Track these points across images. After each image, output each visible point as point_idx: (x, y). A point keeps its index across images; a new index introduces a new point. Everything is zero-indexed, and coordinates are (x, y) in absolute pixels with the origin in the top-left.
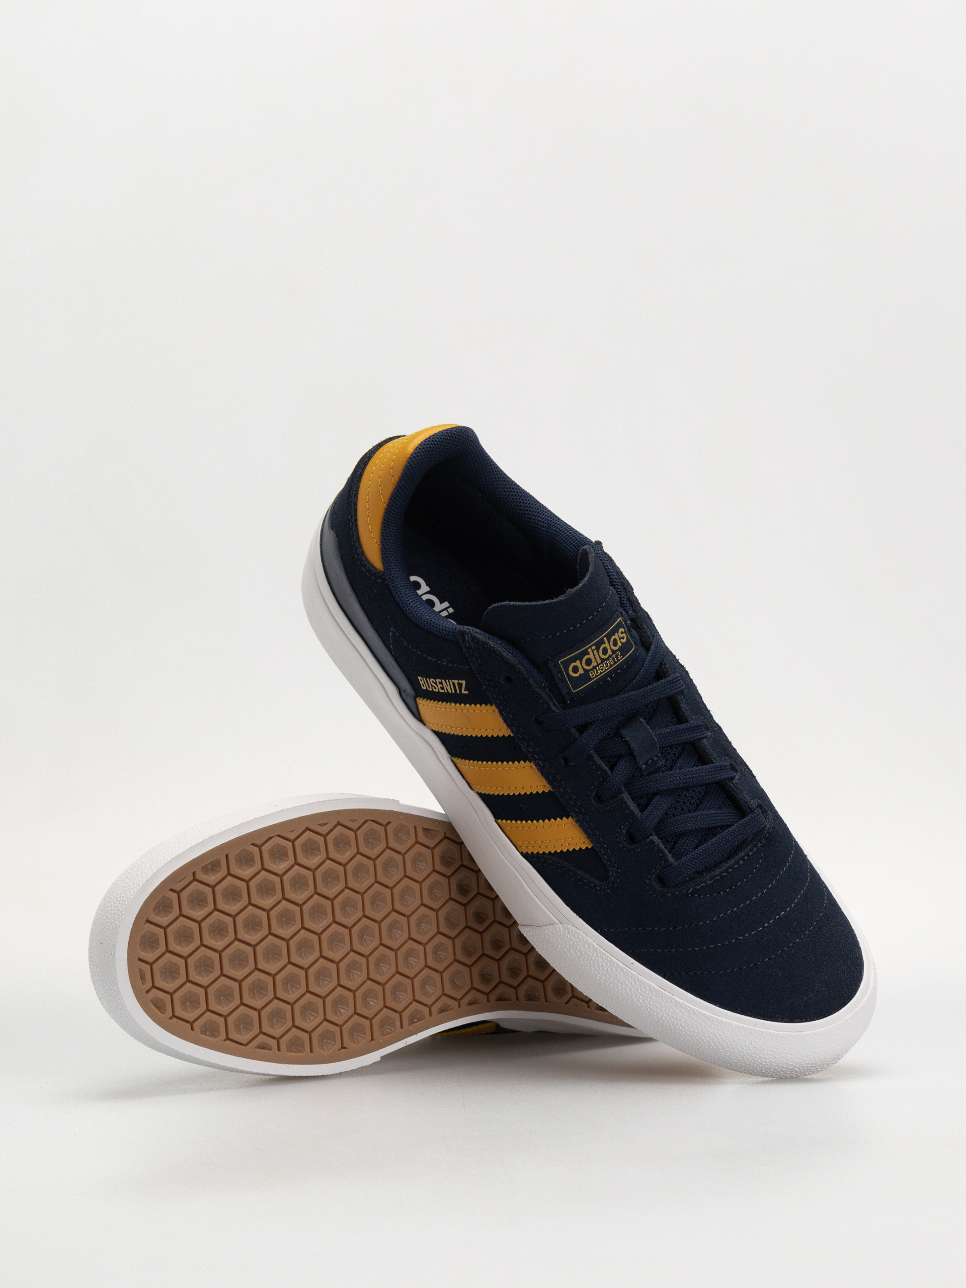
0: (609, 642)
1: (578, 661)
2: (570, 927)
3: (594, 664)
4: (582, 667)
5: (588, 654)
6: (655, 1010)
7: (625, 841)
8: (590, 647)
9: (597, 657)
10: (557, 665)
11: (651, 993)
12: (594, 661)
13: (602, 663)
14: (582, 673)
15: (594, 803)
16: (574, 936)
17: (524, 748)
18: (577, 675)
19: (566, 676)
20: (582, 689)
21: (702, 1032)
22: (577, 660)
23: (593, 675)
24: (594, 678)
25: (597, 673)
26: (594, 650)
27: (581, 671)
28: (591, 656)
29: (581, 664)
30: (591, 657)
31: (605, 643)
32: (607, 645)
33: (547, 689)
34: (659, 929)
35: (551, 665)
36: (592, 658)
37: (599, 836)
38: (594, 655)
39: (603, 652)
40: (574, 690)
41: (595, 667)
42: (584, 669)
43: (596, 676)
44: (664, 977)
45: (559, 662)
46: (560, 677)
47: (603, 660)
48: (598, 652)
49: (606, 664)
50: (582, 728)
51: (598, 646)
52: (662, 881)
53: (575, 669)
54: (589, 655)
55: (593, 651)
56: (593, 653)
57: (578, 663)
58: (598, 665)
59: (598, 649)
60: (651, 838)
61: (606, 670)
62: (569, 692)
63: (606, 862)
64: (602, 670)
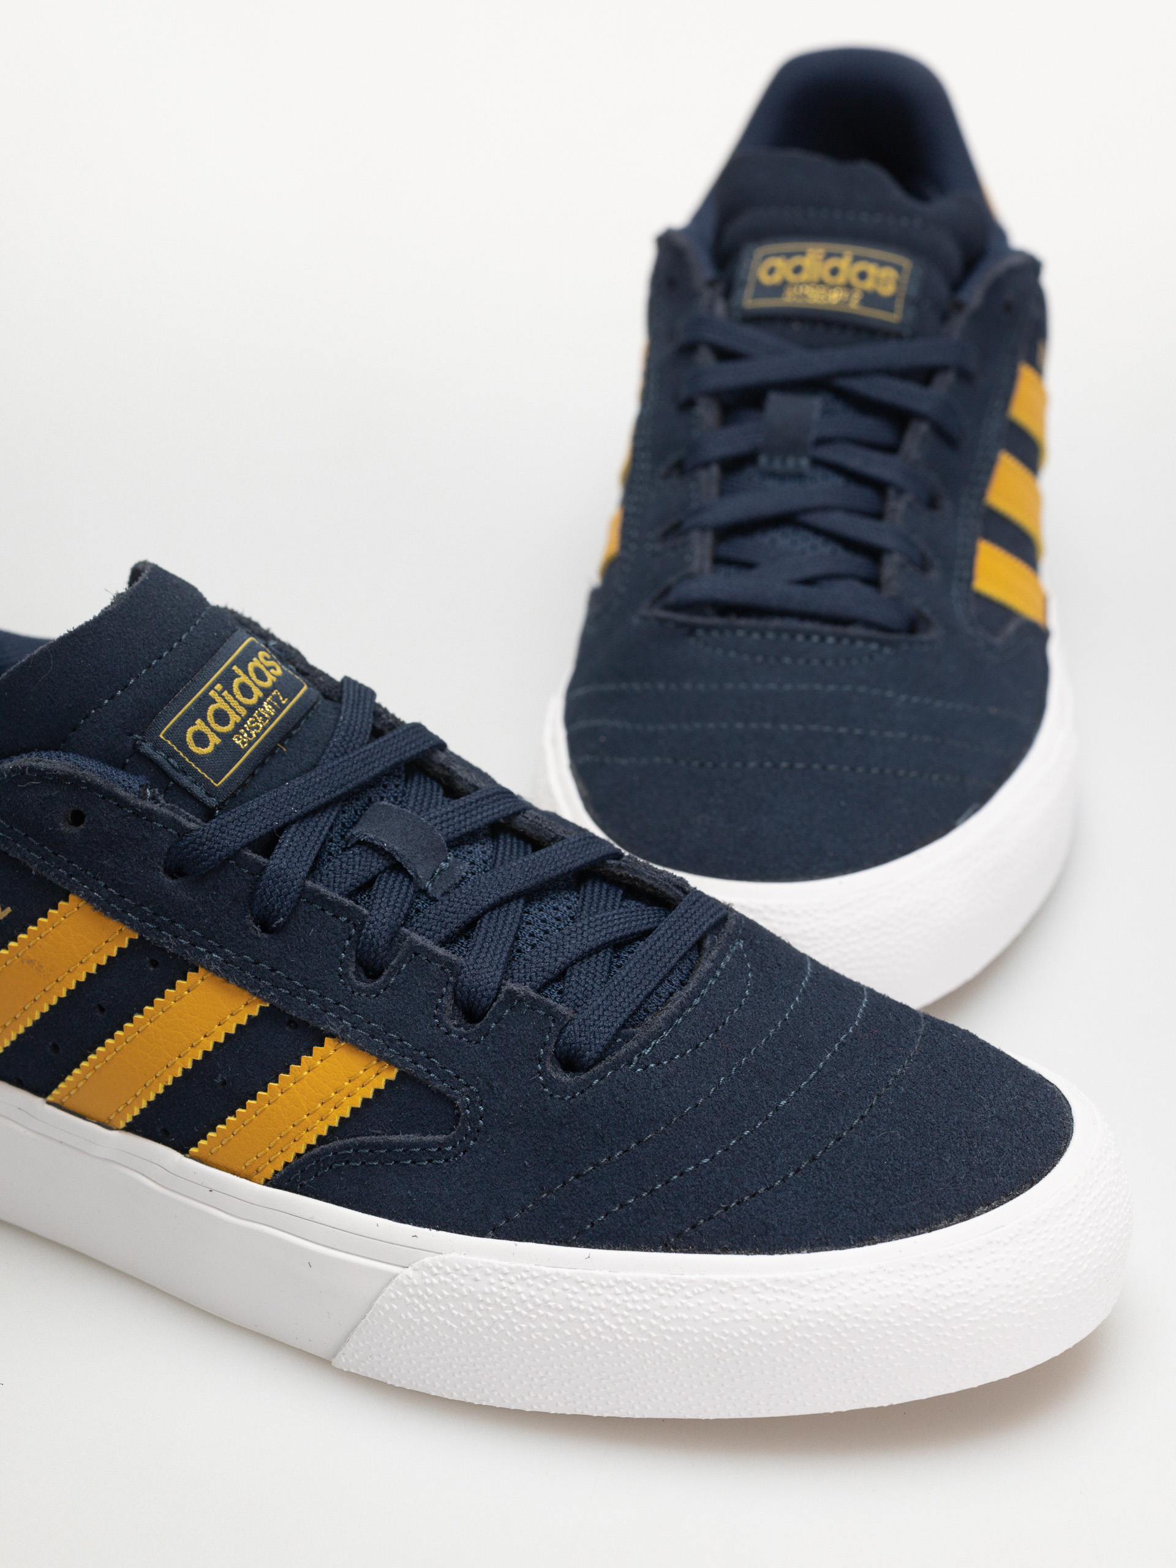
0: (246, 672)
1: (199, 721)
2: (428, 1260)
3: (234, 719)
4: (212, 730)
5: (214, 702)
6: (681, 1330)
7: (458, 1026)
8: (212, 687)
9: (234, 703)
10: (158, 745)
11: (655, 1296)
12: (231, 713)
13: (250, 715)
14: (218, 743)
15: (362, 984)
16: (447, 1274)
17: (170, 944)
18: (209, 749)
19: (187, 760)
20: (232, 775)
21: (799, 1321)
22: (196, 720)
23: (243, 743)
24: (248, 748)
25: (250, 735)
26: (222, 691)
27: (214, 740)
28: (220, 704)
29: (207, 724)
30: (223, 707)
31: (239, 676)
32: (243, 678)
33: (161, 798)
34: (609, 1158)
35: (147, 748)
36: (226, 707)
37: (401, 1040)
38: (226, 701)
39: (242, 693)
40: (217, 783)
41: (239, 726)
42: (218, 734)
43: (250, 744)
44: (666, 1249)
45: (161, 736)
46: (176, 764)
47: (251, 710)
48: (231, 692)
49: (260, 715)
50: (267, 844)
51: (227, 680)
52: (570, 1063)
53: (201, 739)
54: (216, 702)
55: (220, 694)
56: (223, 697)
57: (199, 725)
58: (244, 720)
59: (228, 687)
60: (504, 989)
61: (265, 729)
62: (210, 791)
63: (437, 1086)
64: (257, 727)
